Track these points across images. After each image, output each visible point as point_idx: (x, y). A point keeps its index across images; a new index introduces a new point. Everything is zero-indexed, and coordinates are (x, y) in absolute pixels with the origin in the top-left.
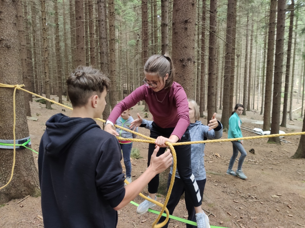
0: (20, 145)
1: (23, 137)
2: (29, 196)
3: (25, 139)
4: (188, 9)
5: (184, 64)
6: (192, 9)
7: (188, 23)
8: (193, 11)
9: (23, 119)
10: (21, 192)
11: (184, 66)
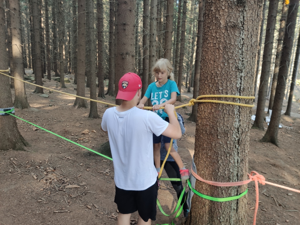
0: (5, 112)
1: (7, 107)
2: (12, 149)
3: (9, 108)
4: (126, 14)
5: (123, 57)
6: (129, 14)
7: (126, 26)
8: (130, 16)
9: (7, 94)
10: (6, 146)
11: (123, 58)
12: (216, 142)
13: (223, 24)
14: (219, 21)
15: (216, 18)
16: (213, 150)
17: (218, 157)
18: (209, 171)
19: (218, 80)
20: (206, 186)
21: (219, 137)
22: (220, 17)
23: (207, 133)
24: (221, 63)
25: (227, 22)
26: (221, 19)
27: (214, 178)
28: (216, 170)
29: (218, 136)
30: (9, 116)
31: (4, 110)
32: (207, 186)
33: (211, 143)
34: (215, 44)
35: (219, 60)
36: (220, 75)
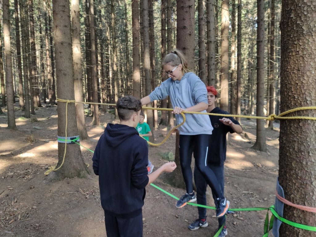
0: (71, 141)
3: (75, 137)
4: (186, 38)
6: (189, 38)
8: (190, 40)
12: (307, 160)
13: (307, 30)
14: (302, 27)
15: (298, 25)
16: (305, 169)
17: (311, 177)
18: (301, 195)
19: (304, 90)
20: (298, 212)
21: (311, 154)
22: (302, 24)
23: (295, 150)
24: (306, 71)
25: (311, 27)
26: (303, 25)
27: (308, 203)
28: (309, 193)
29: (309, 153)
30: (75, 144)
31: (71, 138)
32: (300, 213)
33: (301, 161)
34: (298, 52)
35: (304, 69)
36: (306, 85)
